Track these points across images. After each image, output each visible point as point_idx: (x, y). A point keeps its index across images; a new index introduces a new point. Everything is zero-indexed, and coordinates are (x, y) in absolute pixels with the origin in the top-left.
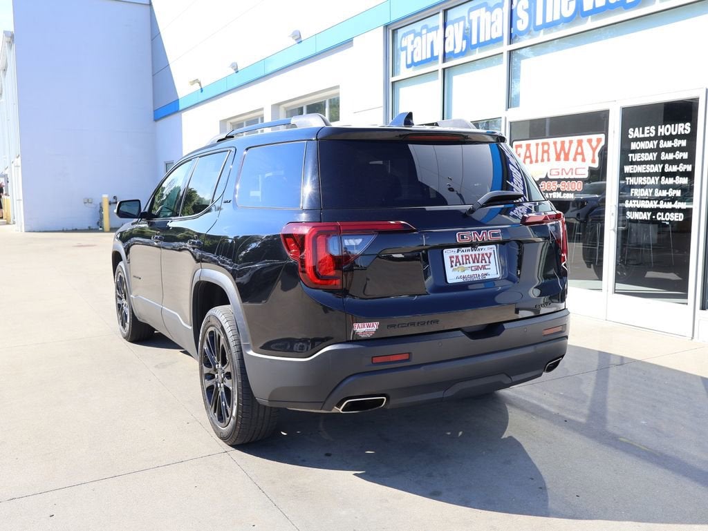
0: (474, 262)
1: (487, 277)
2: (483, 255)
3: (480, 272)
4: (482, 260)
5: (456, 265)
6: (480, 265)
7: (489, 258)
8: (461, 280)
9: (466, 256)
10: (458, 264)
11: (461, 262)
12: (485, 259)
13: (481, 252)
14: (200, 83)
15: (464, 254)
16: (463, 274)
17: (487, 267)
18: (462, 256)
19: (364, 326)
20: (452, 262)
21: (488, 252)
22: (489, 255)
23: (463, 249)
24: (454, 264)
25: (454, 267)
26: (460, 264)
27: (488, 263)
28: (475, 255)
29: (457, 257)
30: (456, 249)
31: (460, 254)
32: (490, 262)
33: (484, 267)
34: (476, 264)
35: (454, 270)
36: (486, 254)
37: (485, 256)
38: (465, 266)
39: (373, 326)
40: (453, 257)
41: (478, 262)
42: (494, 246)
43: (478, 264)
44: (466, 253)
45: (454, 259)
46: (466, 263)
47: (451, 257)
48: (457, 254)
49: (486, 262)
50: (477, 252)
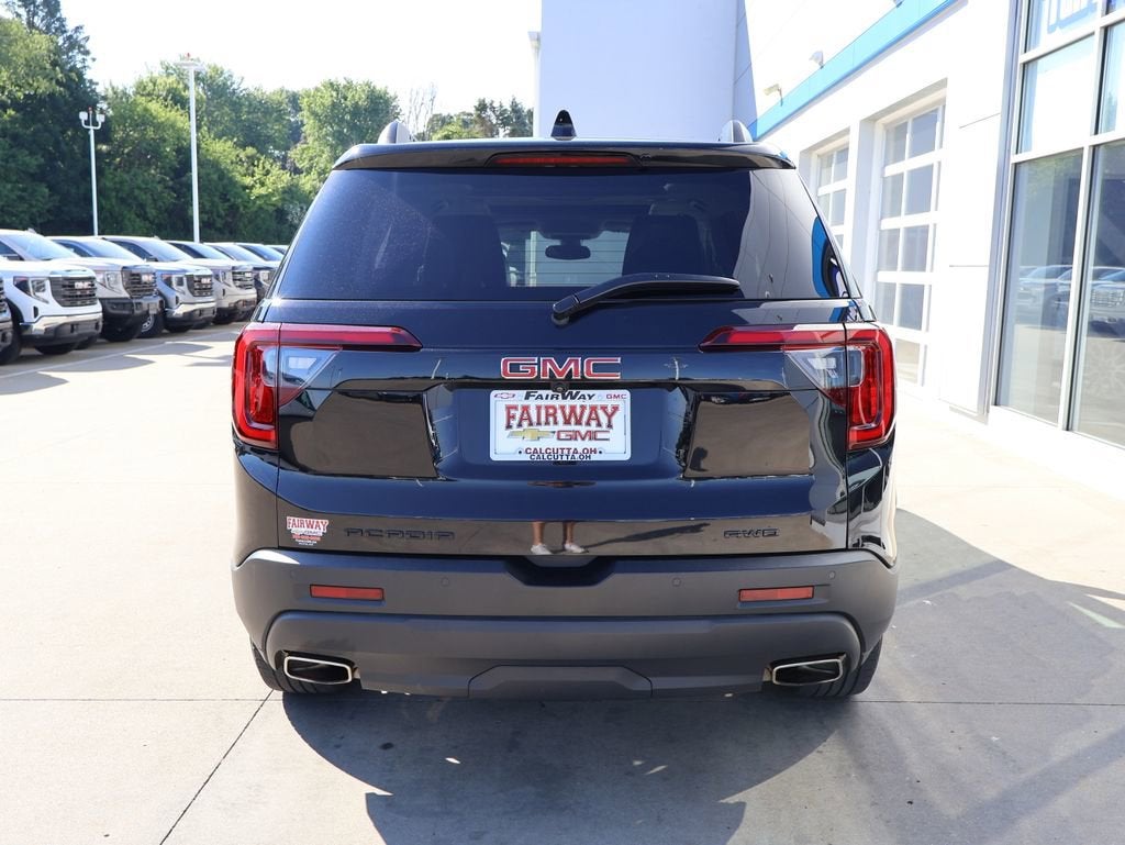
0: (567, 422)
1: (594, 457)
2: (593, 409)
3: (580, 445)
4: (590, 419)
5: (520, 425)
6: (583, 429)
7: (610, 417)
8: (526, 458)
9: (547, 408)
10: (525, 423)
11: (534, 419)
12: (597, 419)
13: (588, 403)
14: (780, 91)
15: (543, 403)
16: (534, 445)
17: (599, 436)
18: (539, 408)
19: (302, 525)
20: (510, 417)
21: (610, 403)
22: (609, 411)
23: (540, 392)
24: (514, 423)
25: (515, 428)
26: (531, 424)
27: (604, 427)
28: (573, 409)
29: (526, 409)
30: (523, 393)
31: (532, 403)
32: (610, 426)
33: (592, 436)
34: (573, 427)
35: (512, 434)
36: (604, 408)
37: (601, 413)
38: (543, 428)
39: (318, 526)
40: (515, 408)
41: (578, 422)
42: (626, 393)
43: (577, 428)
44: (550, 402)
45: (518, 414)
46: (547, 423)
47: (509, 408)
48: (526, 403)
49: (599, 425)
50: (577, 403)
